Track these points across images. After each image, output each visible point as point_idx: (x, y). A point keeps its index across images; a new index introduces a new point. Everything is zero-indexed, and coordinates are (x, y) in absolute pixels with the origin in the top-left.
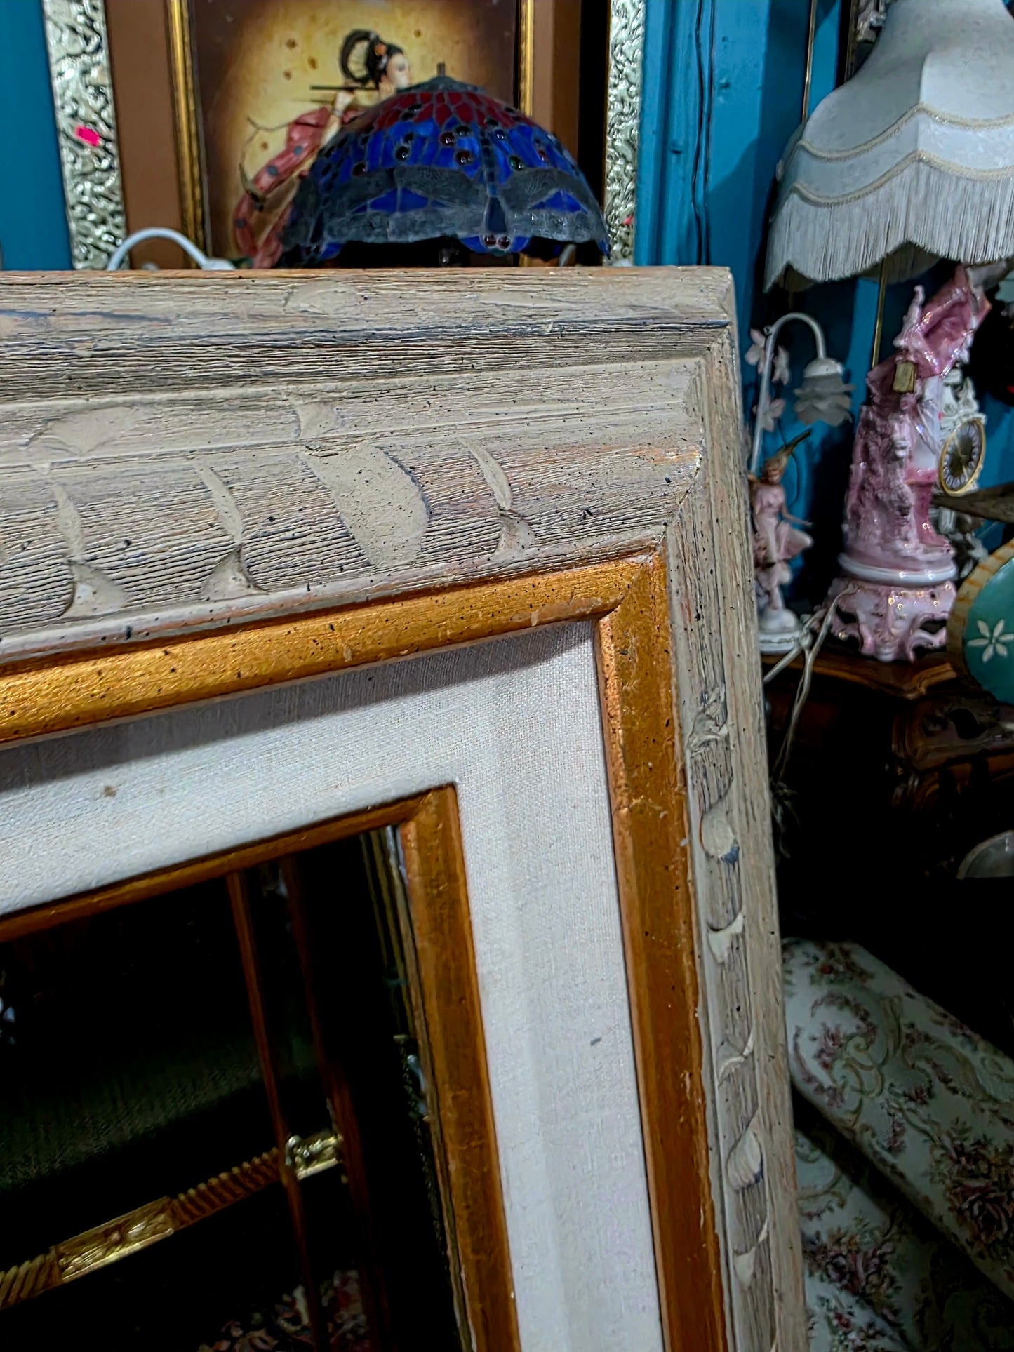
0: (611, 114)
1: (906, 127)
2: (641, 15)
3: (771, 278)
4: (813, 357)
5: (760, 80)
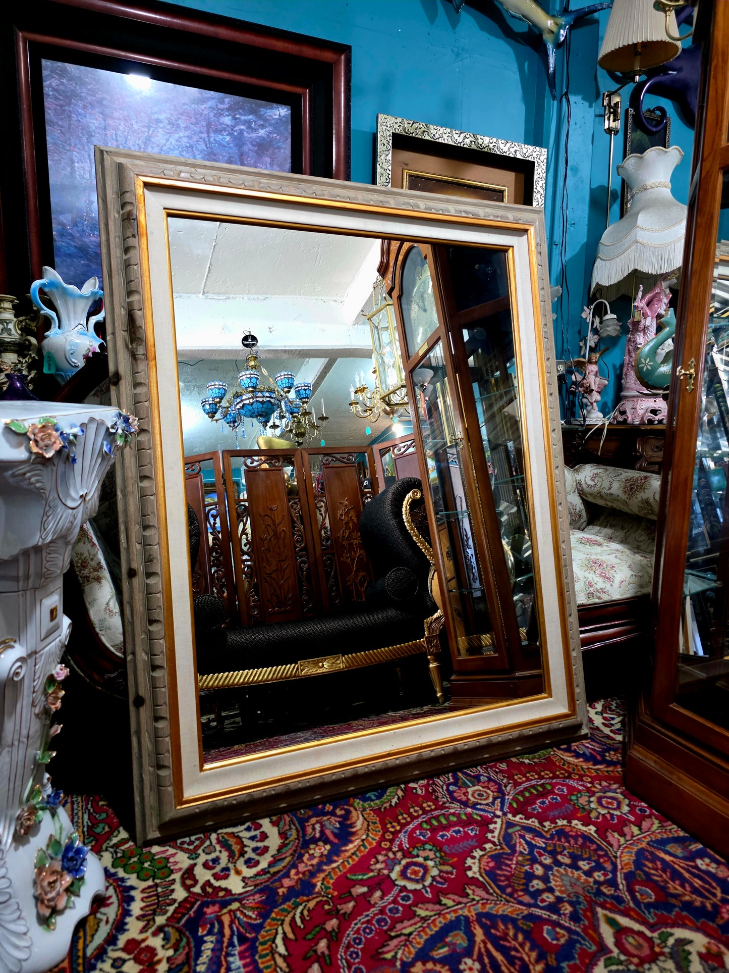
1: (633, 233)
2: (543, 202)
3: (592, 289)
4: (606, 313)
5: (586, 223)
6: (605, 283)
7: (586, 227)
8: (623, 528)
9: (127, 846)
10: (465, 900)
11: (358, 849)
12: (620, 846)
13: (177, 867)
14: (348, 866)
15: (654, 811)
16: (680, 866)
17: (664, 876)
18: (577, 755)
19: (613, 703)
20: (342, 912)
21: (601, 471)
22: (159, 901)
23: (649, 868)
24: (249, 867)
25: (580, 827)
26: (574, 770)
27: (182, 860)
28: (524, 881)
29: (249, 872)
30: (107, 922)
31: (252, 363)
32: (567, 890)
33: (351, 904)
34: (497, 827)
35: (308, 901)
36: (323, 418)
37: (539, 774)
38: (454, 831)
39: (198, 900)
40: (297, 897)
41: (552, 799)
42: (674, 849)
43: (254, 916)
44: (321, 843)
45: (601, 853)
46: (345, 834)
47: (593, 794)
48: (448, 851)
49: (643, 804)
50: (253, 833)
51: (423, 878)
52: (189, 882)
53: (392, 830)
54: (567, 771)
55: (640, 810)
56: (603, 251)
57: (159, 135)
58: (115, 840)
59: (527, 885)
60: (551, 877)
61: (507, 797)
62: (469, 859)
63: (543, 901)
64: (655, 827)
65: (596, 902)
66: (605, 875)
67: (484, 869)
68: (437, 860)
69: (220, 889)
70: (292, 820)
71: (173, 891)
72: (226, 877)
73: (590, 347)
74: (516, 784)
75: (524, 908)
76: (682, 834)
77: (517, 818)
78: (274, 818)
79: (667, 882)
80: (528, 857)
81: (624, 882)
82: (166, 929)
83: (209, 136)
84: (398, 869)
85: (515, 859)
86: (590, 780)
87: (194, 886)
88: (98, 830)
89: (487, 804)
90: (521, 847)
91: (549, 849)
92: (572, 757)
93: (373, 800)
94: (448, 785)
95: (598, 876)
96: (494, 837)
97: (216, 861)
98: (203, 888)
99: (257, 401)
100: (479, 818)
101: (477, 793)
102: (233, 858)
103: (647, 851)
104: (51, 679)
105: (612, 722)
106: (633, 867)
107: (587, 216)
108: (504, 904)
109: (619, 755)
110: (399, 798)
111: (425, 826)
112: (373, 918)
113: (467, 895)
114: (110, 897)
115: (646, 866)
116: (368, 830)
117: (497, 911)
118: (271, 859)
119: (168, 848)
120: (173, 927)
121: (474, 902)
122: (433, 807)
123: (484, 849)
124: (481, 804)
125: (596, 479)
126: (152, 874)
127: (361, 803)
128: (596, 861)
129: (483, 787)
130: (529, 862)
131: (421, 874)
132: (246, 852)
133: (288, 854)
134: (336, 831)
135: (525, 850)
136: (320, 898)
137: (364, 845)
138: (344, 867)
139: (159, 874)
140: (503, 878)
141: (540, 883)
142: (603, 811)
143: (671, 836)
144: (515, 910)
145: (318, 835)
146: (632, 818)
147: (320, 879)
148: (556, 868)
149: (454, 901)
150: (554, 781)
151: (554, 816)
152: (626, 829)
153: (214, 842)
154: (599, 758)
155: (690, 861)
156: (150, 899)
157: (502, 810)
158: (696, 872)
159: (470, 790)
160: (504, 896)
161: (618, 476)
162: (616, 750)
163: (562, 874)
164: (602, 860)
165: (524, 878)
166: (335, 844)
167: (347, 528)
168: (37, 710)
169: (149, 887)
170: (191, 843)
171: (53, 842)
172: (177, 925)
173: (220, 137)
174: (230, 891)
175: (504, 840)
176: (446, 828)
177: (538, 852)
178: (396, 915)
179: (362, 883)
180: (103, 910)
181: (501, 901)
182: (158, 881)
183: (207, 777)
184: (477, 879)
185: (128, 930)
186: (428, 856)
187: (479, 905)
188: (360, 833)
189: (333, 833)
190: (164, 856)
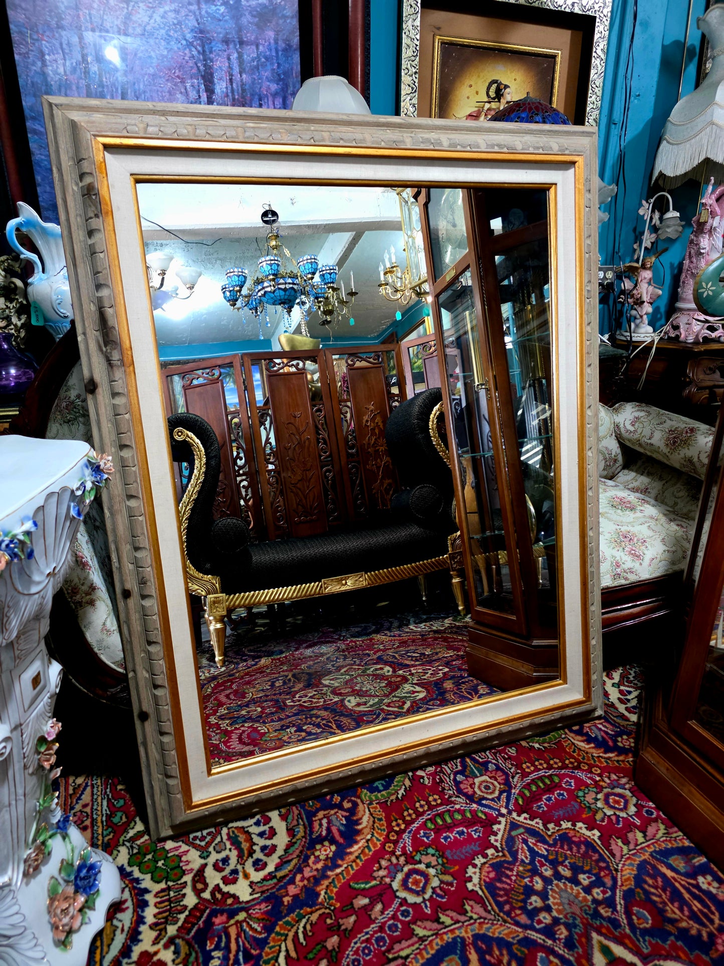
0: (588, 109)
1: (709, 111)
2: (603, 69)
3: (654, 178)
4: (668, 210)
5: (654, 93)
6: (670, 173)
7: (653, 99)
8: (661, 479)
9: (142, 840)
10: (462, 918)
11: (363, 852)
12: (622, 856)
13: (188, 867)
14: (352, 872)
15: (661, 813)
16: (680, 883)
17: (664, 896)
18: (589, 740)
19: (632, 672)
20: (343, 927)
21: (642, 414)
22: (171, 908)
23: (649, 885)
24: (257, 870)
25: (584, 831)
26: (584, 758)
27: (194, 859)
28: (522, 897)
29: (256, 876)
30: (123, 930)
31: (273, 243)
32: (564, 909)
33: (353, 919)
34: (500, 828)
35: (311, 913)
36: (352, 294)
37: (547, 762)
38: (458, 832)
39: (207, 908)
40: (301, 909)
41: (559, 795)
42: (677, 862)
43: (259, 929)
44: (326, 843)
45: (603, 865)
46: (350, 833)
47: (600, 789)
48: (450, 858)
49: (651, 804)
50: (262, 828)
51: (424, 890)
52: (200, 886)
53: (397, 829)
54: (577, 760)
55: (647, 812)
56: (670, 132)
57: (141, 11)
58: (131, 833)
59: (524, 901)
60: (550, 893)
61: (513, 791)
62: (470, 867)
63: (540, 922)
64: (660, 833)
65: (591, 925)
66: (604, 892)
67: (485, 881)
68: (439, 867)
69: (228, 895)
70: (300, 814)
71: (184, 895)
72: (234, 881)
73: (646, 248)
74: (525, 775)
75: (520, 930)
76: (687, 843)
77: (521, 819)
78: (283, 811)
79: (665, 904)
80: (529, 867)
81: (622, 902)
82: (177, 941)
83: (199, 9)
84: (400, 876)
85: (515, 869)
86: (599, 771)
87: (203, 890)
88: (116, 820)
89: (492, 800)
90: (523, 855)
91: (551, 857)
92: (583, 741)
93: (380, 791)
94: (456, 774)
95: (597, 893)
96: (496, 841)
97: (226, 860)
98: (213, 894)
99: (279, 289)
100: (484, 817)
101: (484, 784)
102: (242, 859)
103: (649, 863)
104: (42, 740)
105: (629, 697)
106: (633, 883)
107: (655, 84)
108: (501, 925)
109: (632, 740)
110: (405, 790)
111: (430, 825)
112: (372, 936)
113: (465, 912)
114: (126, 901)
115: (646, 882)
116: (374, 829)
117: (494, 933)
118: (278, 861)
119: (180, 843)
120: (183, 939)
121: (472, 921)
122: (439, 801)
123: (485, 856)
124: (487, 799)
125: (637, 425)
126: (165, 874)
127: (369, 794)
128: (597, 876)
129: (490, 778)
130: (529, 874)
131: (421, 885)
132: (255, 851)
133: (295, 856)
134: (342, 828)
135: (526, 858)
136: (323, 910)
137: (368, 847)
138: (348, 873)
139: (172, 877)
140: (502, 893)
141: (539, 900)
142: (609, 812)
143: (675, 845)
144: (511, 933)
145: (324, 833)
146: (638, 822)
147: (324, 886)
148: (555, 882)
149: (452, 918)
150: (563, 771)
151: (559, 816)
152: (630, 836)
153: (225, 837)
154: (611, 743)
155: (692, 879)
156: (163, 905)
157: (507, 807)
158: (697, 892)
159: (477, 781)
160: (502, 914)
161: (661, 423)
162: (629, 734)
163: (561, 889)
164: (602, 874)
165: (522, 894)
166: (341, 844)
167: (373, 434)
168: (31, 770)
169: (163, 890)
170: (203, 838)
171: (66, 865)
172: (187, 937)
173: (214, 8)
174: (238, 898)
175: (507, 845)
176: (449, 828)
177: (539, 861)
178: (395, 934)
179: (364, 893)
180: (119, 916)
181: (498, 920)
182: (170, 884)
183: (215, 781)
184: (477, 892)
185: (141, 941)
186: (430, 863)
187: (477, 925)
188: (366, 831)
189: (339, 830)
190: (177, 853)
